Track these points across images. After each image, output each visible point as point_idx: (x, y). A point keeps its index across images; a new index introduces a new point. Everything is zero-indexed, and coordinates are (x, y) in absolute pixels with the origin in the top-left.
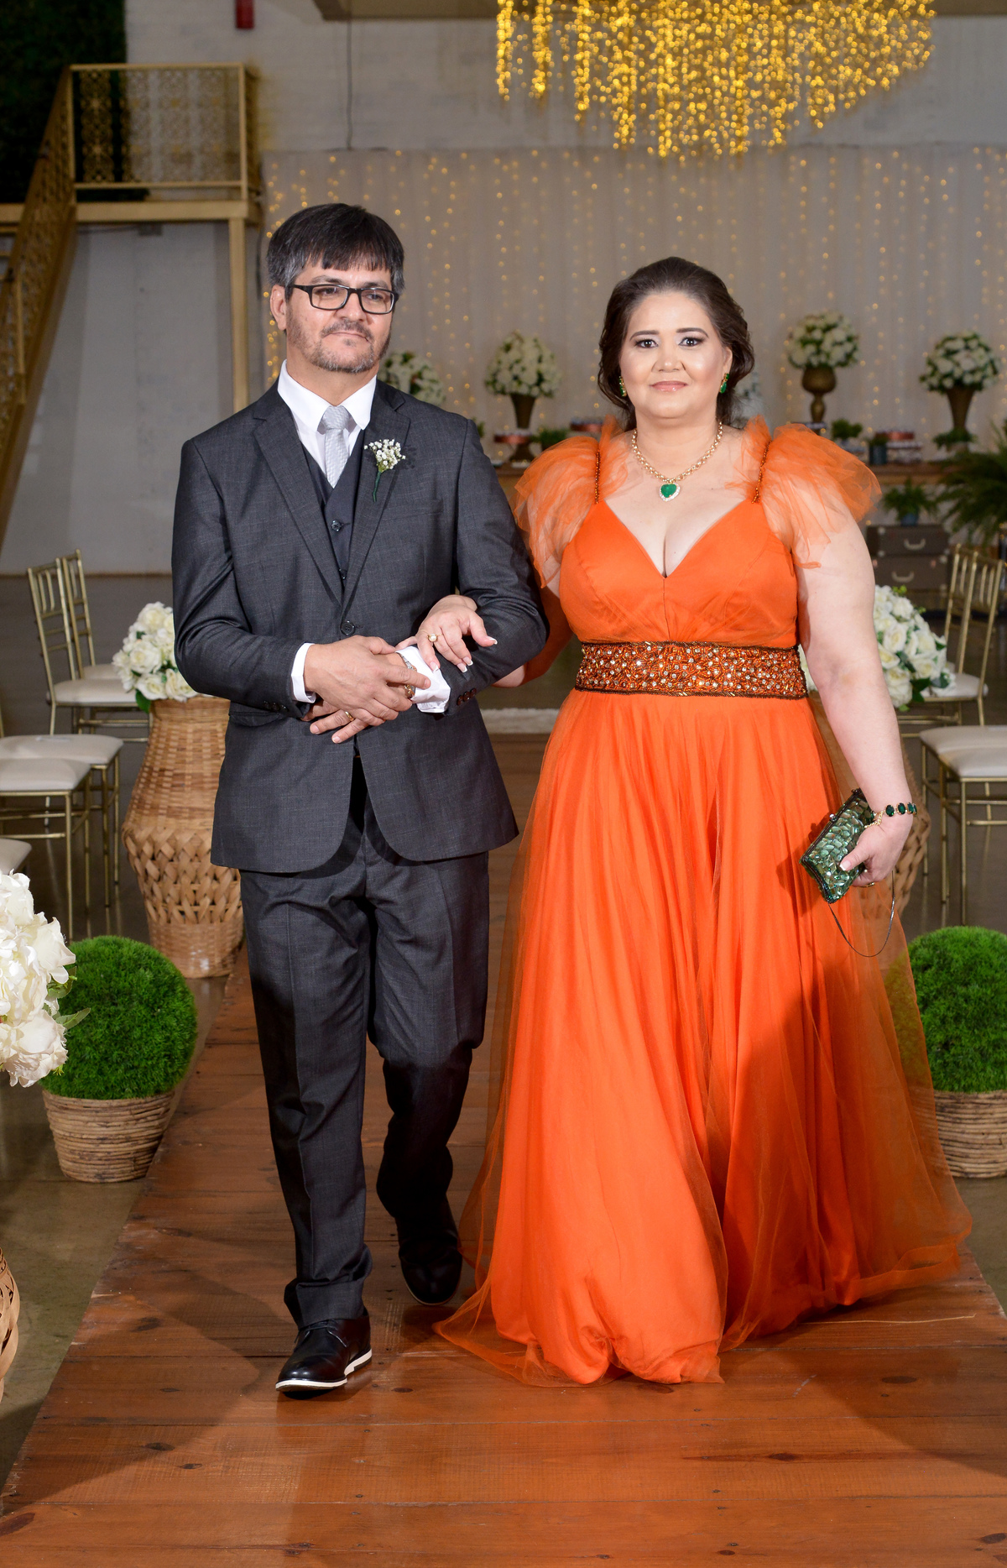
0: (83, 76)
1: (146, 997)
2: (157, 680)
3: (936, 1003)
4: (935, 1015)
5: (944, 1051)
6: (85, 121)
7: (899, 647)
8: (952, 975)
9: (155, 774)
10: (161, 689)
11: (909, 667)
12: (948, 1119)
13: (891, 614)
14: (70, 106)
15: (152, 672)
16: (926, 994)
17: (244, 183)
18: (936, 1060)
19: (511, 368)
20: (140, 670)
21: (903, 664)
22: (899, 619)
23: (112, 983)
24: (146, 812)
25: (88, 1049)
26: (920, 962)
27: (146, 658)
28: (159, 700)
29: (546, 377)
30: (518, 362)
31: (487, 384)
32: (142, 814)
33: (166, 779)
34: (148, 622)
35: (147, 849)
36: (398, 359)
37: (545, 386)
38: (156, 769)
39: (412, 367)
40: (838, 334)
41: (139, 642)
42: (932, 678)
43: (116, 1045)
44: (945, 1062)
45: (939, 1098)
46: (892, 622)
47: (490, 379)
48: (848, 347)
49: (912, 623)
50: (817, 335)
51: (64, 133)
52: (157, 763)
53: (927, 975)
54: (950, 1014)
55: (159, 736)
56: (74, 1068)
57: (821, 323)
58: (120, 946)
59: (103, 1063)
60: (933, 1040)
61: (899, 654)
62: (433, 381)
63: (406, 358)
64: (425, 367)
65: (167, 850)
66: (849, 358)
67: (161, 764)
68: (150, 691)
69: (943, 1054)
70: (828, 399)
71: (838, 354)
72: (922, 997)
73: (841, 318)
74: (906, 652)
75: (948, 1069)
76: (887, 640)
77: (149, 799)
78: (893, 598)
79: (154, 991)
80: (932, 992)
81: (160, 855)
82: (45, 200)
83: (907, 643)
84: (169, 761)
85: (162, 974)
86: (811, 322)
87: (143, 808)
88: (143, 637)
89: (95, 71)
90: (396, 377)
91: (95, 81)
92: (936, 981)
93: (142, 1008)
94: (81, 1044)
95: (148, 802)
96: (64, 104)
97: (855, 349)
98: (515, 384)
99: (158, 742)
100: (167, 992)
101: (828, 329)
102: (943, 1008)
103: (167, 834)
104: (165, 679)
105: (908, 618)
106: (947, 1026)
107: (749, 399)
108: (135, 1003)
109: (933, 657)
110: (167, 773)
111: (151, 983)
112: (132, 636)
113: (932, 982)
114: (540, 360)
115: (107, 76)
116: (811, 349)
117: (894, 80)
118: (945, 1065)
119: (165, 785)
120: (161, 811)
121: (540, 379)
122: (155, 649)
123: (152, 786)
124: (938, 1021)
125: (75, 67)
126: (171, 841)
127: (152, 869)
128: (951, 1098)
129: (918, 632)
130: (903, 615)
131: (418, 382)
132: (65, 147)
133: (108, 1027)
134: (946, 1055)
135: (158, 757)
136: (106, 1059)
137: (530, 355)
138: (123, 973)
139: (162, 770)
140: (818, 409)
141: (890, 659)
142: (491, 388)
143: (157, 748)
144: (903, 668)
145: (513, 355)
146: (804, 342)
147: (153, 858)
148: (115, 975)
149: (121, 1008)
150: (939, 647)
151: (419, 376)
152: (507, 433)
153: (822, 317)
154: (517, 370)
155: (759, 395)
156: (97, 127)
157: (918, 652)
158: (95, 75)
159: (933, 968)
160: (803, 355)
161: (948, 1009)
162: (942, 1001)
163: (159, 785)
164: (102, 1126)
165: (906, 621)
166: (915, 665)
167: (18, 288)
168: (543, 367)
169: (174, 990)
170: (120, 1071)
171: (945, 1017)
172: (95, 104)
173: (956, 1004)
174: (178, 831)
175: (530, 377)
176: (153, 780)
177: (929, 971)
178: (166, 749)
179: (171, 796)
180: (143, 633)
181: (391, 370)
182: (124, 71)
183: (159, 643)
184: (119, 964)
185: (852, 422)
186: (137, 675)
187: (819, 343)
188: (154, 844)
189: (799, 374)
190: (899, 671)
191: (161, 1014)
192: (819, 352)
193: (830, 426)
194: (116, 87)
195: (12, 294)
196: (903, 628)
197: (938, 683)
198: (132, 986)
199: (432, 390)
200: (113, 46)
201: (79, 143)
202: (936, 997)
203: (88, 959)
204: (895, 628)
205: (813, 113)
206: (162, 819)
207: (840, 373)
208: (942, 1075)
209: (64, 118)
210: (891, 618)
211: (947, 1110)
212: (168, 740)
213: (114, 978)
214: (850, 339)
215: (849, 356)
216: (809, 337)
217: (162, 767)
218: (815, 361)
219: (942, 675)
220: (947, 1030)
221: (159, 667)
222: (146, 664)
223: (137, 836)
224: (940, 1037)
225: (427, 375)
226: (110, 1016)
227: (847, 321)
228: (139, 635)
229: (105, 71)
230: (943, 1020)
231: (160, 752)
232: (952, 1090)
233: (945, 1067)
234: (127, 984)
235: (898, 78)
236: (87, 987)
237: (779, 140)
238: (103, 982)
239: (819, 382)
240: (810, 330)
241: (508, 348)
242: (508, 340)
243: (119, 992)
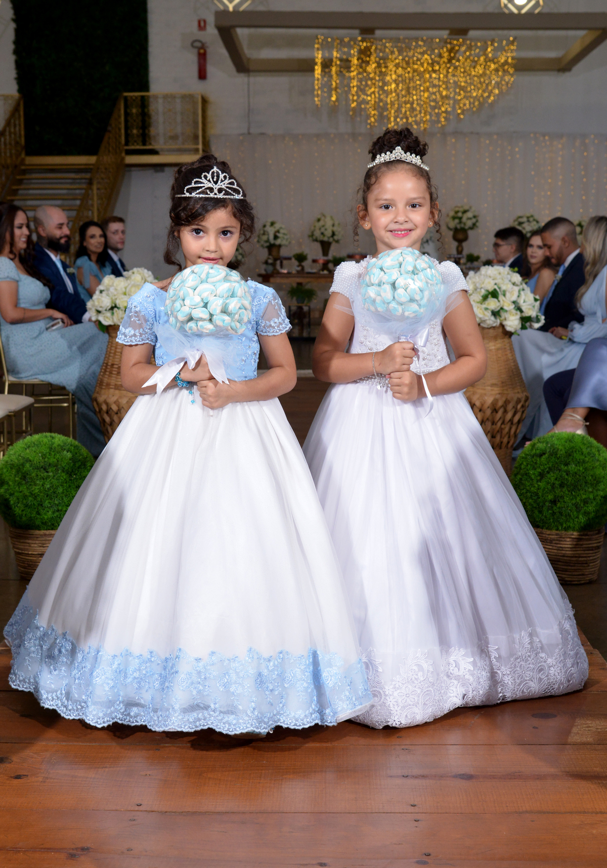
0: (129, 98)
1: (66, 468)
2: (109, 314)
3: (549, 476)
4: (548, 483)
5: (553, 505)
6: (129, 119)
7: (514, 298)
8: (558, 459)
9: (109, 367)
10: (111, 319)
11: (519, 309)
12: (554, 548)
13: (510, 281)
14: (122, 112)
15: (106, 310)
16: (542, 470)
17: (200, 147)
18: (548, 511)
19: (320, 229)
20: (100, 309)
21: (516, 308)
22: (514, 284)
23: (46, 460)
24: (104, 387)
25: (30, 498)
26: (538, 452)
27: (102, 302)
28: (110, 326)
29: (336, 233)
30: (323, 226)
31: (309, 236)
32: (102, 388)
33: (114, 369)
34: (105, 284)
35: (104, 407)
36: (268, 224)
37: (336, 238)
38: (110, 364)
39: (275, 228)
40: (470, 215)
41: (101, 294)
42: (532, 316)
43: (47, 496)
44: (553, 512)
45: (549, 535)
46: (510, 286)
47: (310, 234)
48: (474, 220)
49: (521, 287)
50: (460, 214)
51: (120, 123)
52: (110, 361)
53: (542, 459)
54: (557, 483)
55: (112, 346)
56: (23, 511)
57: (461, 209)
58: (53, 438)
59: (40, 508)
60: (546, 498)
61: (514, 302)
62: (284, 234)
63: (272, 224)
64: (281, 228)
65: (114, 408)
66: (474, 226)
67: (113, 361)
68: (105, 320)
69: (552, 507)
70: (464, 244)
71: (469, 223)
72: (540, 472)
73: (471, 207)
74: (518, 301)
75: (555, 517)
76: (508, 294)
77: (106, 380)
78: (511, 273)
79: (72, 464)
80: (546, 469)
81: (111, 410)
82: (109, 151)
83: (518, 296)
84: (116, 360)
85: (78, 454)
86: (457, 209)
87: (102, 385)
88: (103, 292)
89: (134, 96)
90: (267, 232)
91: (134, 100)
92: (548, 463)
93: (63, 474)
94: (26, 496)
95: (105, 382)
96: (120, 110)
97: (477, 221)
98: (322, 236)
99: (111, 350)
100: (80, 466)
101: (465, 212)
102: (553, 479)
103: (115, 399)
104: (113, 314)
105: (519, 284)
106: (556, 489)
107: (429, 244)
108: (59, 472)
109: (533, 305)
110: (115, 366)
111: (70, 460)
112: (97, 292)
113: (546, 463)
114: (333, 225)
115: (139, 98)
116: (457, 221)
117: (496, 98)
118: (554, 513)
119: (114, 372)
120: (111, 387)
121: (333, 234)
122: (108, 297)
123: (107, 373)
124: (549, 487)
125: (126, 94)
126: (116, 402)
127: (107, 419)
128: (557, 535)
129: (524, 291)
130: (517, 282)
131: (278, 234)
132: (120, 129)
133: (43, 485)
134: (555, 508)
135: (111, 358)
136: (41, 505)
137: (329, 223)
138: (53, 454)
139: (113, 365)
140: (460, 249)
141: (509, 305)
142: (311, 238)
143: (110, 353)
144: (516, 310)
145: (321, 223)
146: (454, 218)
147: (107, 412)
148: (48, 454)
149: (51, 474)
150: (536, 300)
151: (278, 231)
152: (318, 258)
153: (462, 207)
154: (323, 230)
155: (433, 242)
156: (135, 121)
157: (524, 302)
158: (134, 98)
159: (546, 455)
160: (453, 224)
161: (556, 479)
162: (552, 475)
163: (111, 373)
164: (40, 547)
165: (517, 285)
166: (523, 308)
167: (95, 187)
168: (335, 229)
169: (85, 465)
170: (50, 513)
171: (554, 484)
172: (134, 111)
173: (561, 476)
174: (120, 397)
175: (328, 233)
176: (108, 370)
177: (544, 457)
178: (115, 354)
179: (117, 378)
180: (103, 291)
181: (266, 229)
182: (148, 97)
183: (111, 295)
184: (52, 449)
185: (476, 254)
186: (99, 312)
187: (460, 218)
188: (107, 404)
189: (451, 233)
190: (514, 311)
191: (75, 478)
192: (460, 222)
193: (465, 257)
194: (144, 103)
195: (92, 190)
196: (516, 289)
197: (535, 320)
198: (58, 461)
199: (283, 238)
200: (144, 85)
201: (127, 128)
202: (548, 472)
203: (33, 445)
204: (512, 288)
205: (459, 111)
206: (112, 391)
207: (470, 233)
208: (552, 520)
209: (119, 117)
210: (510, 283)
211: (554, 542)
212: (116, 348)
213: (48, 456)
214: (475, 217)
215: (474, 225)
216: (456, 216)
217: (113, 363)
218: (459, 227)
219: (537, 316)
220: (555, 492)
221: (109, 307)
222: (103, 305)
223: (98, 400)
224: (550, 497)
225: (282, 231)
226: (44, 479)
227: (473, 209)
228: (101, 292)
229: (138, 96)
230: (553, 485)
231: (112, 355)
232: (557, 530)
233: (553, 515)
234: (55, 460)
235: (498, 95)
236: (30, 461)
237: (443, 123)
238: (41, 458)
239: (460, 236)
240: (457, 212)
241: (319, 220)
242: (319, 217)
243: (50, 465)
